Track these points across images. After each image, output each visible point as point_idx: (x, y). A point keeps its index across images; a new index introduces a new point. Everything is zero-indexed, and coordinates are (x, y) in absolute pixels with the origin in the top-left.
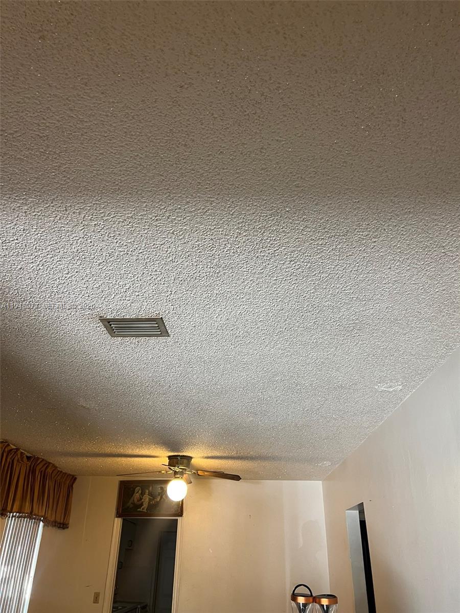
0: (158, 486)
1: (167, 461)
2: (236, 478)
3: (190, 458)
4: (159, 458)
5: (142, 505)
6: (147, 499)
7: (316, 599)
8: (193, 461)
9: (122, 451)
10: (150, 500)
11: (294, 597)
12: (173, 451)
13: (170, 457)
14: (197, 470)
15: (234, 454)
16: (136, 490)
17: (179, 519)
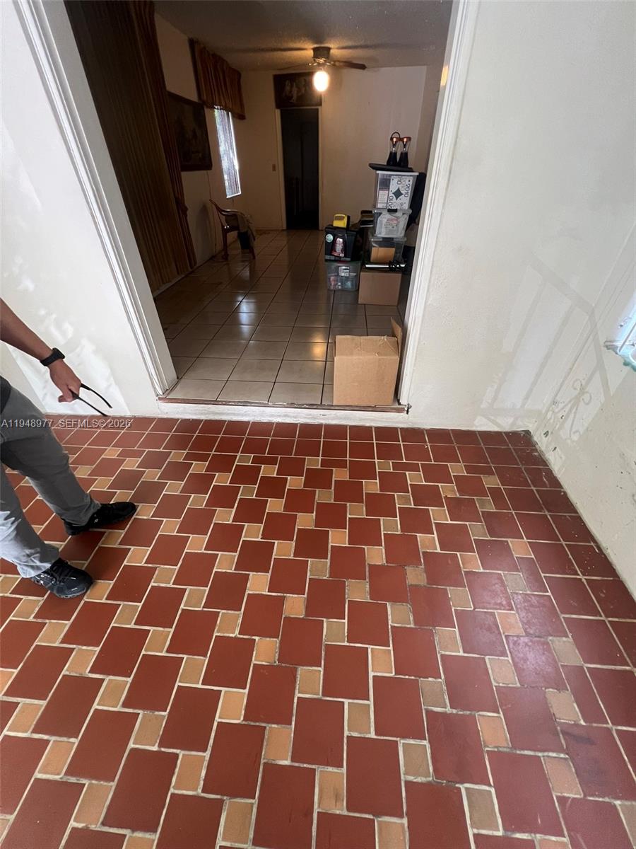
0: (302, 79)
1: (311, 53)
2: (363, 67)
3: (329, 49)
4: (306, 51)
5: (292, 97)
6: (296, 92)
7: (401, 140)
8: (332, 51)
9: (279, 46)
10: (298, 92)
11: (392, 139)
12: (316, 43)
13: (314, 49)
14: (335, 62)
15: (362, 43)
16: (287, 83)
17: (319, 108)
